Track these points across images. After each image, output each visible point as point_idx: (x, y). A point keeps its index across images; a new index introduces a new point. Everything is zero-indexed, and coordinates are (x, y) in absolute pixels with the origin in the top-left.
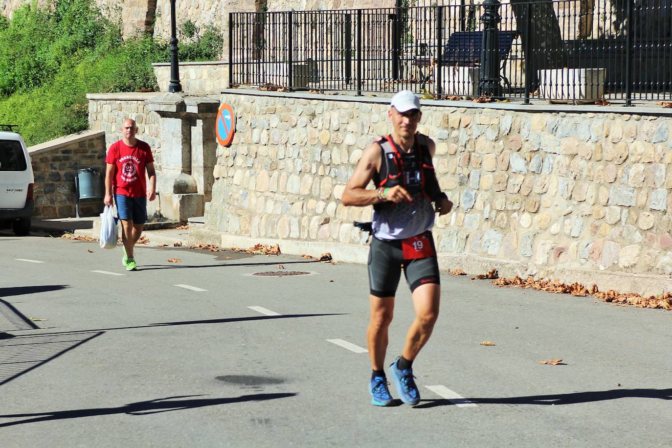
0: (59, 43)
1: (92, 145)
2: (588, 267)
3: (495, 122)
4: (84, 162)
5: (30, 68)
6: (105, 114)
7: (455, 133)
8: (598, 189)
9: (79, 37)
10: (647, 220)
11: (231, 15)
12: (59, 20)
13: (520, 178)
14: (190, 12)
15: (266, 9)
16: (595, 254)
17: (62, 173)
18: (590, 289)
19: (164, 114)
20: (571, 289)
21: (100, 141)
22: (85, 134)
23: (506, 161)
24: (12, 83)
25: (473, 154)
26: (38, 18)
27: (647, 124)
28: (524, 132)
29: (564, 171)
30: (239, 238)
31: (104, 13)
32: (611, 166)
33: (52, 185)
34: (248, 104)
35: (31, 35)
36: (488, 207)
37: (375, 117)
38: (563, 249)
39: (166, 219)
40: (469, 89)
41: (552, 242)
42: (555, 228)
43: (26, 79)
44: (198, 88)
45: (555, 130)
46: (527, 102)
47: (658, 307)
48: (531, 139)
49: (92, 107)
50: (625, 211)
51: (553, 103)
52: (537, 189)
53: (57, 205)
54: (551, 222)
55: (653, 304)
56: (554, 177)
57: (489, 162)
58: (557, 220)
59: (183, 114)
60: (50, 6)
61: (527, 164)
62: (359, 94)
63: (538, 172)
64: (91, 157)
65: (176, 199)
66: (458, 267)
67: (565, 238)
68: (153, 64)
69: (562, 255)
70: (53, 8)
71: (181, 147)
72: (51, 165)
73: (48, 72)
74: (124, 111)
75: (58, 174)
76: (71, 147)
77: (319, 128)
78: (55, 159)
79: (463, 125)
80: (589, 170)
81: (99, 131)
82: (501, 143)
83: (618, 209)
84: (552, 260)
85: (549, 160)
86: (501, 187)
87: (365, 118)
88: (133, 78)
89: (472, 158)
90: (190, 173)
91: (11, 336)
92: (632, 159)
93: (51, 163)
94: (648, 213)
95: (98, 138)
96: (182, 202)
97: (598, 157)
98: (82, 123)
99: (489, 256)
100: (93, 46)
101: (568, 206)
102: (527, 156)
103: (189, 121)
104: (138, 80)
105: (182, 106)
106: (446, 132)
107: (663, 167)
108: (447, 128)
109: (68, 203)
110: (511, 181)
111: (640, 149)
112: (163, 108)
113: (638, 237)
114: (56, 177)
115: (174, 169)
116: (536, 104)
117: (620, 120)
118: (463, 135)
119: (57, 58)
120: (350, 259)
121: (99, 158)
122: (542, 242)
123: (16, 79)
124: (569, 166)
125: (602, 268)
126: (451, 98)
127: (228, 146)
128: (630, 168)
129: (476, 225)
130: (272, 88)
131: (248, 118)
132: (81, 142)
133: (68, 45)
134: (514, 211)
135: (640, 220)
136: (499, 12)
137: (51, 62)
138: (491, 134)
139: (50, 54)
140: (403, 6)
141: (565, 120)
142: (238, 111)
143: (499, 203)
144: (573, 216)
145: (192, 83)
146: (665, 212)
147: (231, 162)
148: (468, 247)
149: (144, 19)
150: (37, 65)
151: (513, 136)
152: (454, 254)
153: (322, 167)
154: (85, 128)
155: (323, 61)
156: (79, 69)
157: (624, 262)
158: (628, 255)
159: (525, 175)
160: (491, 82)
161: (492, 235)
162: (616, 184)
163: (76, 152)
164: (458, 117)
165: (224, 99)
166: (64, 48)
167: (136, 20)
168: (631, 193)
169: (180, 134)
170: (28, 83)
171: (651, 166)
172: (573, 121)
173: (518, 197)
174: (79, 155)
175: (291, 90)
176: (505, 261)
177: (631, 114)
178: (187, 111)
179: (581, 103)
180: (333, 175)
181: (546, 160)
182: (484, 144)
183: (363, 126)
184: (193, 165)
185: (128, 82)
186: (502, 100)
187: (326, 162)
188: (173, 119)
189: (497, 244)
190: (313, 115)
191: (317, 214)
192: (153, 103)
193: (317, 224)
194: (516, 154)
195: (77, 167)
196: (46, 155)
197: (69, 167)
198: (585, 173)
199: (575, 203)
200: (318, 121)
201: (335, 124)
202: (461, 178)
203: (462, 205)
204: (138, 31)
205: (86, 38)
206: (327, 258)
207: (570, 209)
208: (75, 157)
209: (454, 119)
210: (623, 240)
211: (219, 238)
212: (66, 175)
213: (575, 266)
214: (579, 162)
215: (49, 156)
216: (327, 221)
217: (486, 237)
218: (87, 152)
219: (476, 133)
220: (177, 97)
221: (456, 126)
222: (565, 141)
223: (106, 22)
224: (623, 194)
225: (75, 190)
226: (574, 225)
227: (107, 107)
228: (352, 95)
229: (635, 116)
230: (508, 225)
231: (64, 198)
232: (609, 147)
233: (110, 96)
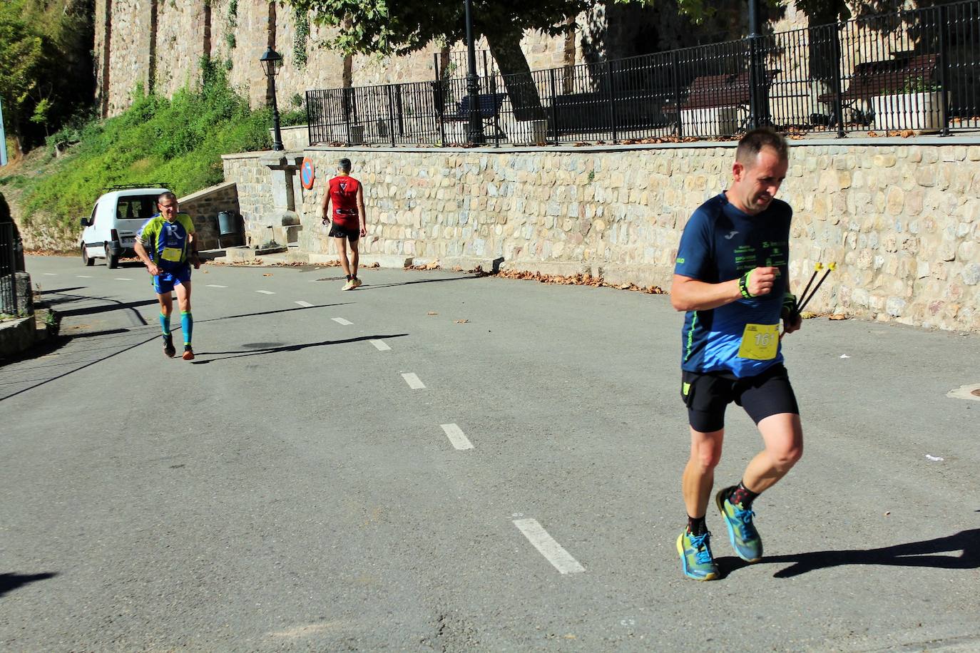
0: (206, 116)
1: (227, 194)
2: (535, 259)
3: (477, 161)
4: (222, 207)
5: (184, 137)
6: (235, 169)
7: (453, 171)
8: (540, 205)
9: (220, 111)
10: (568, 224)
11: (307, 92)
12: (205, 99)
13: (494, 200)
14: (298, 87)
15: (351, 82)
16: (539, 250)
17: (206, 216)
18: (535, 274)
19: (273, 168)
20: (523, 275)
21: (232, 190)
22: (222, 185)
23: (485, 189)
24: (172, 150)
25: (465, 185)
26: (190, 99)
27: (565, 157)
28: (495, 167)
29: (520, 194)
30: (320, 256)
31: (237, 91)
32: (547, 188)
33: (200, 225)
34: (322, 157)
35: (186, 112)
36: (476, 222)
37: (403, 162)
38: (521, 248)
39: (279, 245)
40: (463, 139)
41: (514, 243)
42: (516, 234)
43: (182, 145)
44: (302, 144)
45: (513, 165)
46: (497, 146)
47: (572, 283)
48: (499, 173)
49: (226, 165)
50: (556, 219)
51: (516, 146)
52: (505, 208)
53: (204, 240)
54: (514, 229)
55: (568, 282)
56: (514, 197)
57: (475, 191)
58: (517, 228)
59: (285, 166)
60: (198, 89)
61: (498, 190)
62: (394, 146)
63: (505, 195)
64: (227, 202)
65: (284, 230)
66: (458, 266)
67: (523, 240)
68: (270, 129)
69: (520, 252)
70: (200, 90)
71: (286, 191)
72: (198, 211)
73: (197, 139)
74: (248, 167)
75: (203, 217)
76: (212, 196)
77: (369, 172)
78: (200, 206)
79: (457, 165)
80: (534, 192)
81: (232, 183)
82: (482, 176)
83: (552, 218)
84: (514, 257)
85: (511, 186)
86: (483, 207)
87: (397, 162)
88: (256, 140)
89: (465, 188)
90: (294, 210)
91: (127, 331)
92: (558, 183)
93: (197, 209)
94: (568, 220)
95: (231, 188)
96: (289, 232)
97: (538, 183)
98: (219, 177)
99: (477, 256)
100: (229, 118)
101: (523, 218)
102: (498, 184)
103: (290, 172)
104: (260, 141)
105: (284, 161)
106: (448, 170)
107: (575, 187)
108: (448, 168)
109: (212, 238)
110: (489, 202)
111: (562, 176)
112: (271, 163)
113: (563, 236)
114: (202, 219)
115: (282, 208)
116: (504, 148)
117: (550, 156)
118: (458, 171)
119: (203, 128)
120: (391, 265)
121: (233, 203)
122: (508, 244)
123: (175, 146)
124: (522, 190)
125: (543, 260)
126: (452, 145)
127: (311, 188)
128: (557, 189)
129: (469, 235)
130: (337, 144)
131: (322, 167)
132: (219, 192)
133: (211, 118)
134: (492, 224)
135: (564, 225)
136: (479, 83)
137: (199, 132)
138: (475, 171)
139: (198, 126)
140: (445, 75)
141: (519, 157)
142: (315, 163)
143: (482, 219)
144: (527, 225)
145: (299, 141)
146: (578, 218)
147: (313, 200)
148: (464, 251)
149: (266, 94)
150: (190, 135)
151: (488, 171)
152: (456, 257)
153: (372, 200)
154: (222, 181)
155: (369, 122)
156: (220, 136)
157: (555, 255)
158: (557, 249)
159: (497, 198)
160: (478, 133)
161: (479, 242)
162: (549, 201)
163: (215, 199)
164: (454, 159)
165: (305, 155)
166: (209, 120)
167: (259, 96)
168: (558, 207)
169: (285, 182)
170: (183, 149)
171: (568, 187)
172: (523, 158)
173: (494, 214)
174: (218, 201)
175: (350, 145)
176: (486, 259)
177: (556, 152)
178: (289, 164)
179: (531, 145)
180: (379, 205)
181: (509, 187)
182: (471, 178)
183: (396, 169)
184: (296, 204)
185: (253, 144)
186: (484, 145)
187: (374, 196)
188: (279, 171)
189: (482, 248)
190: (364, 163)
191: (371, 235)
192: (263, 160)
193: (370, 242)
194: (491, 183)
195: (216, 211)
196: (193, 203)
197: (211, 211)
198: (532, 195)
199: (527, 215)
200: (367, 168)
201: (378, 169)
202: (459, 203)
203: (460, 222)
204: (261, 104)
205: (225, 112)
206: (377, 266)
207: (525, 220)
208: (215, 204)
209: (452, 160)
210: (554, 239)
211: (307, 257)
212: (209, 217)
213: (528, 259)
214: (529, 187)
215: (196, 204)
216: (376, 239)
217: (475, 244)
218: (223, 199)
219: (466, 170)
220: (280, 154)
221: (454, 166)
222: (519, 173)
223: (239, 98)
224: (553, 207)
225: (217, 227)
226: (527, 231)
227: (236, 164)
228: (388, 147)
229: (558, 153)
230: (489, 234)
231: (209, 234)
232: (545, 176)
233: (239, 155)
